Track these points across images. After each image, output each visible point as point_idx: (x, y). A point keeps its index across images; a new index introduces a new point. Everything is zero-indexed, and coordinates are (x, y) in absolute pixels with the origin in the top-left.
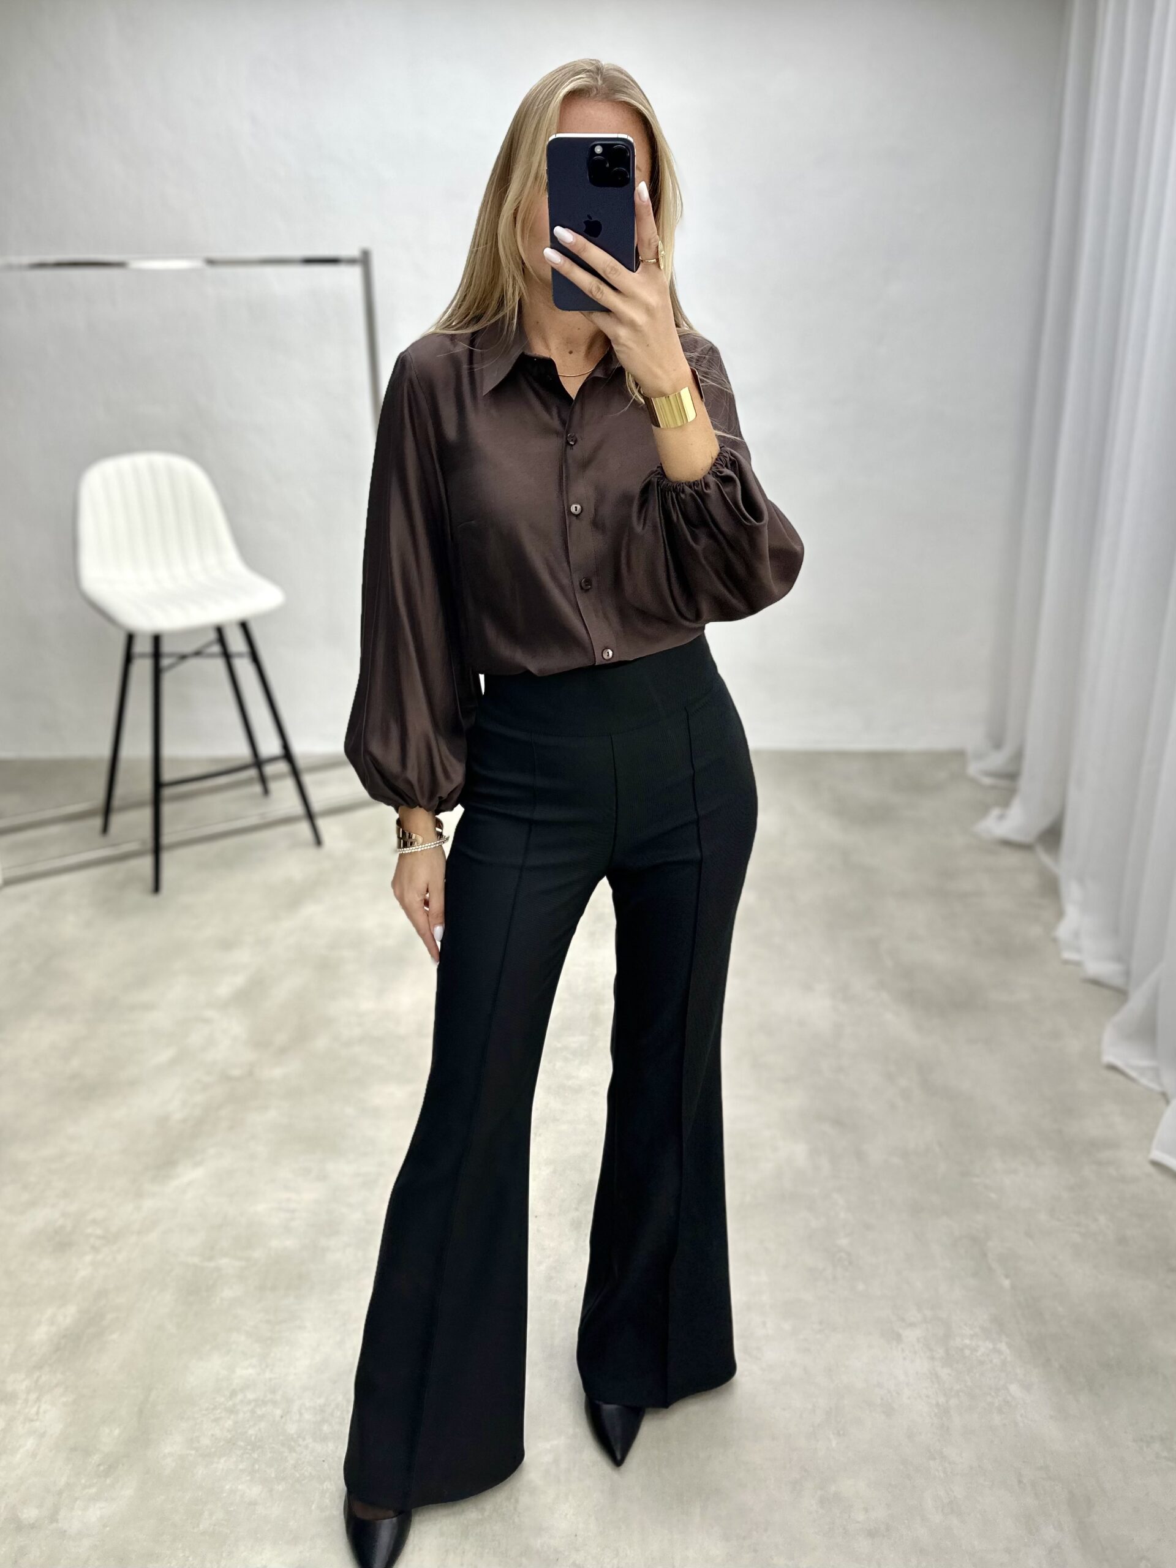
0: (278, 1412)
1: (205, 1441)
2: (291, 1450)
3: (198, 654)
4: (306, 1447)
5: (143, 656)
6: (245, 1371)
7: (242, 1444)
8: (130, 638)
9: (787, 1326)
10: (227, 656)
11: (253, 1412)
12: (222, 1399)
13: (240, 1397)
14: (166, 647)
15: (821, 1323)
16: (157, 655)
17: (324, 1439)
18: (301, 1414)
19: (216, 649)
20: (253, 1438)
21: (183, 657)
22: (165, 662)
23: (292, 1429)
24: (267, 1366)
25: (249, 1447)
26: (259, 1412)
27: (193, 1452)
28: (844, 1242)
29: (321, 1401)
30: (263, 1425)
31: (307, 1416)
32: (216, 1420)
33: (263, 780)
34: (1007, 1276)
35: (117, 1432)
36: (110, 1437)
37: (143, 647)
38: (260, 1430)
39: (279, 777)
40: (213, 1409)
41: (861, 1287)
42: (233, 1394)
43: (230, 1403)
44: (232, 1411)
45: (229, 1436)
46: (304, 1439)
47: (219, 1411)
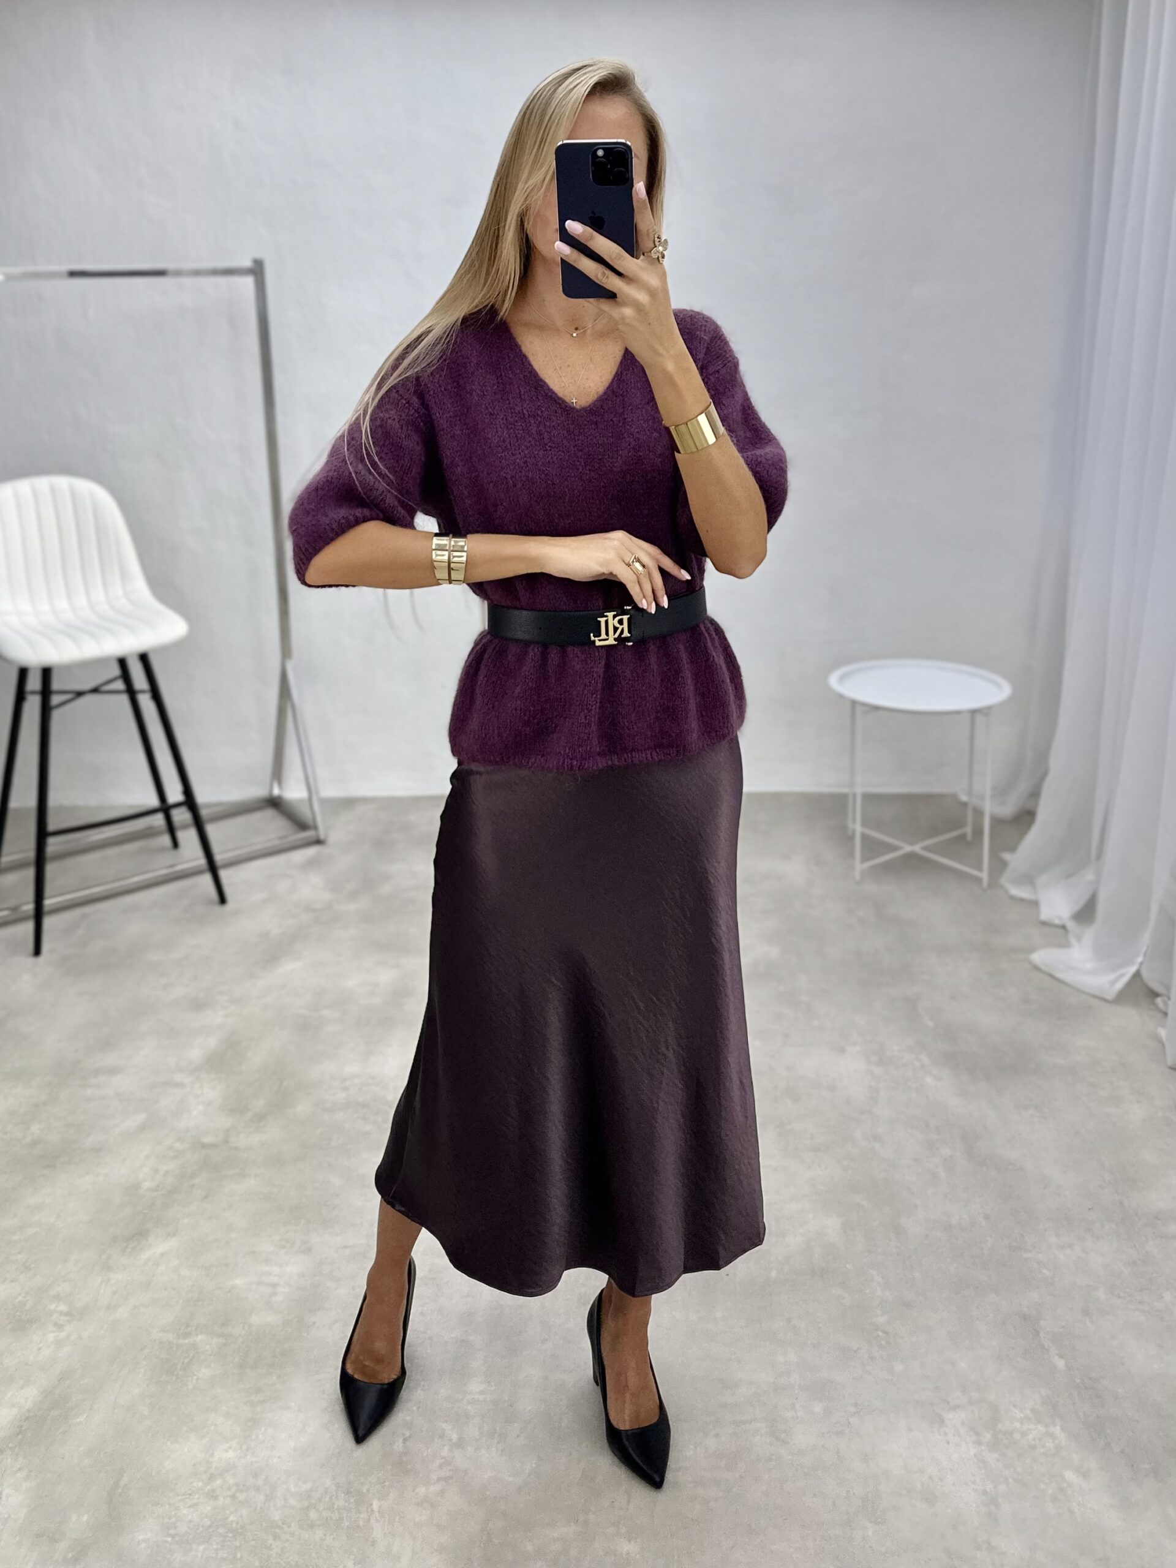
0: (262, 1497)
1: (182, 1528)
2: (276, 1537)
3: (95, 690)
4: (293, 1534)
5: (33, 693)
6: (225, 1454)
7: (221, 1531)
8: (23, 673)
9: (818, 1408)
10: (131, 692)
11: (233, 1497)
12: (200, 1484)
13: (218, 1482)
14: (55, 685)
15: (856, 1405)
16: (46, 692)
17: (312, 1526)
18: (285, 1499)
19: (120, 685)
20: (234, 1525)
21: (79, 694)
22: (55, 700)
23: (276, 1516)
24: (248, 1449)
25: (230, 1535)
26: (241, 1497)
27: (169, 1539)
28: (881, 1320)
29: (308, 1486)
30: (244, 1512)
31: (292, 1502)
32: (192, 1506)
33: (171, 829)
34: (1061, 1357)
35: (85, 1518)
36: (79, 1522)
37: (34, 683)
38: (241, 1517)
39: (185, 827)
40: (190, 1494)
41: (899, 1367)
42: (212, 1478)
43: (209, 1487)
44: (212, 1496)
45: (209, 1523)
46: (289, 1527)
47: (197, 1496)
